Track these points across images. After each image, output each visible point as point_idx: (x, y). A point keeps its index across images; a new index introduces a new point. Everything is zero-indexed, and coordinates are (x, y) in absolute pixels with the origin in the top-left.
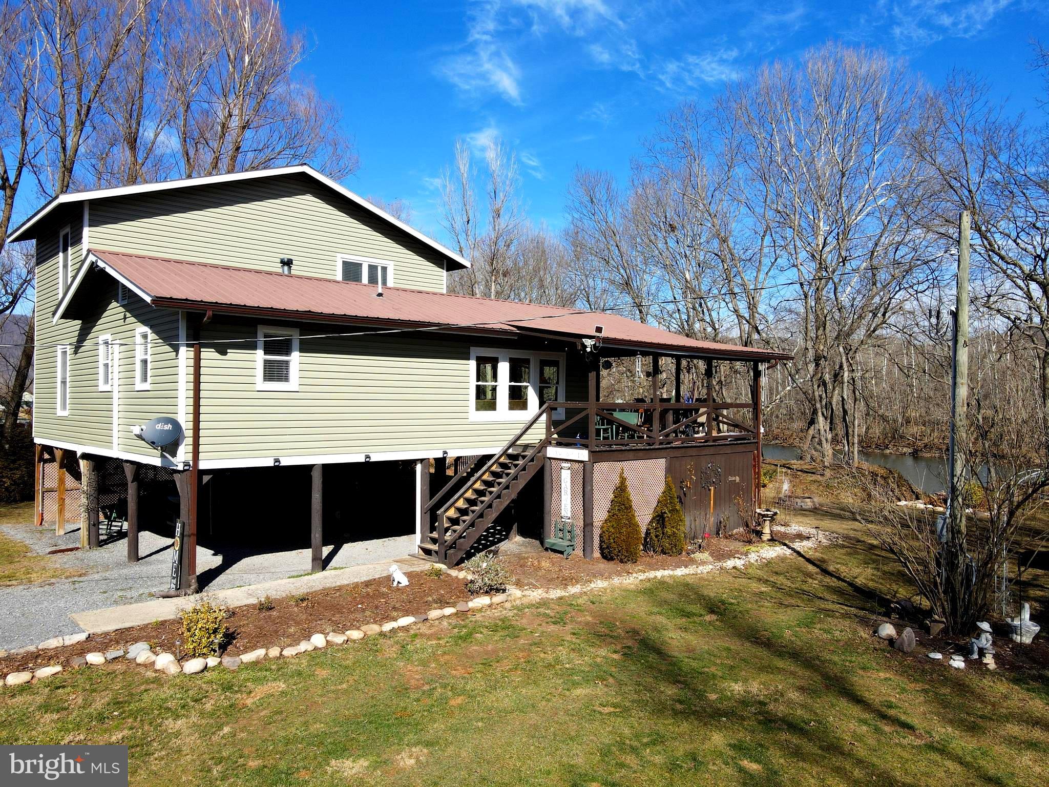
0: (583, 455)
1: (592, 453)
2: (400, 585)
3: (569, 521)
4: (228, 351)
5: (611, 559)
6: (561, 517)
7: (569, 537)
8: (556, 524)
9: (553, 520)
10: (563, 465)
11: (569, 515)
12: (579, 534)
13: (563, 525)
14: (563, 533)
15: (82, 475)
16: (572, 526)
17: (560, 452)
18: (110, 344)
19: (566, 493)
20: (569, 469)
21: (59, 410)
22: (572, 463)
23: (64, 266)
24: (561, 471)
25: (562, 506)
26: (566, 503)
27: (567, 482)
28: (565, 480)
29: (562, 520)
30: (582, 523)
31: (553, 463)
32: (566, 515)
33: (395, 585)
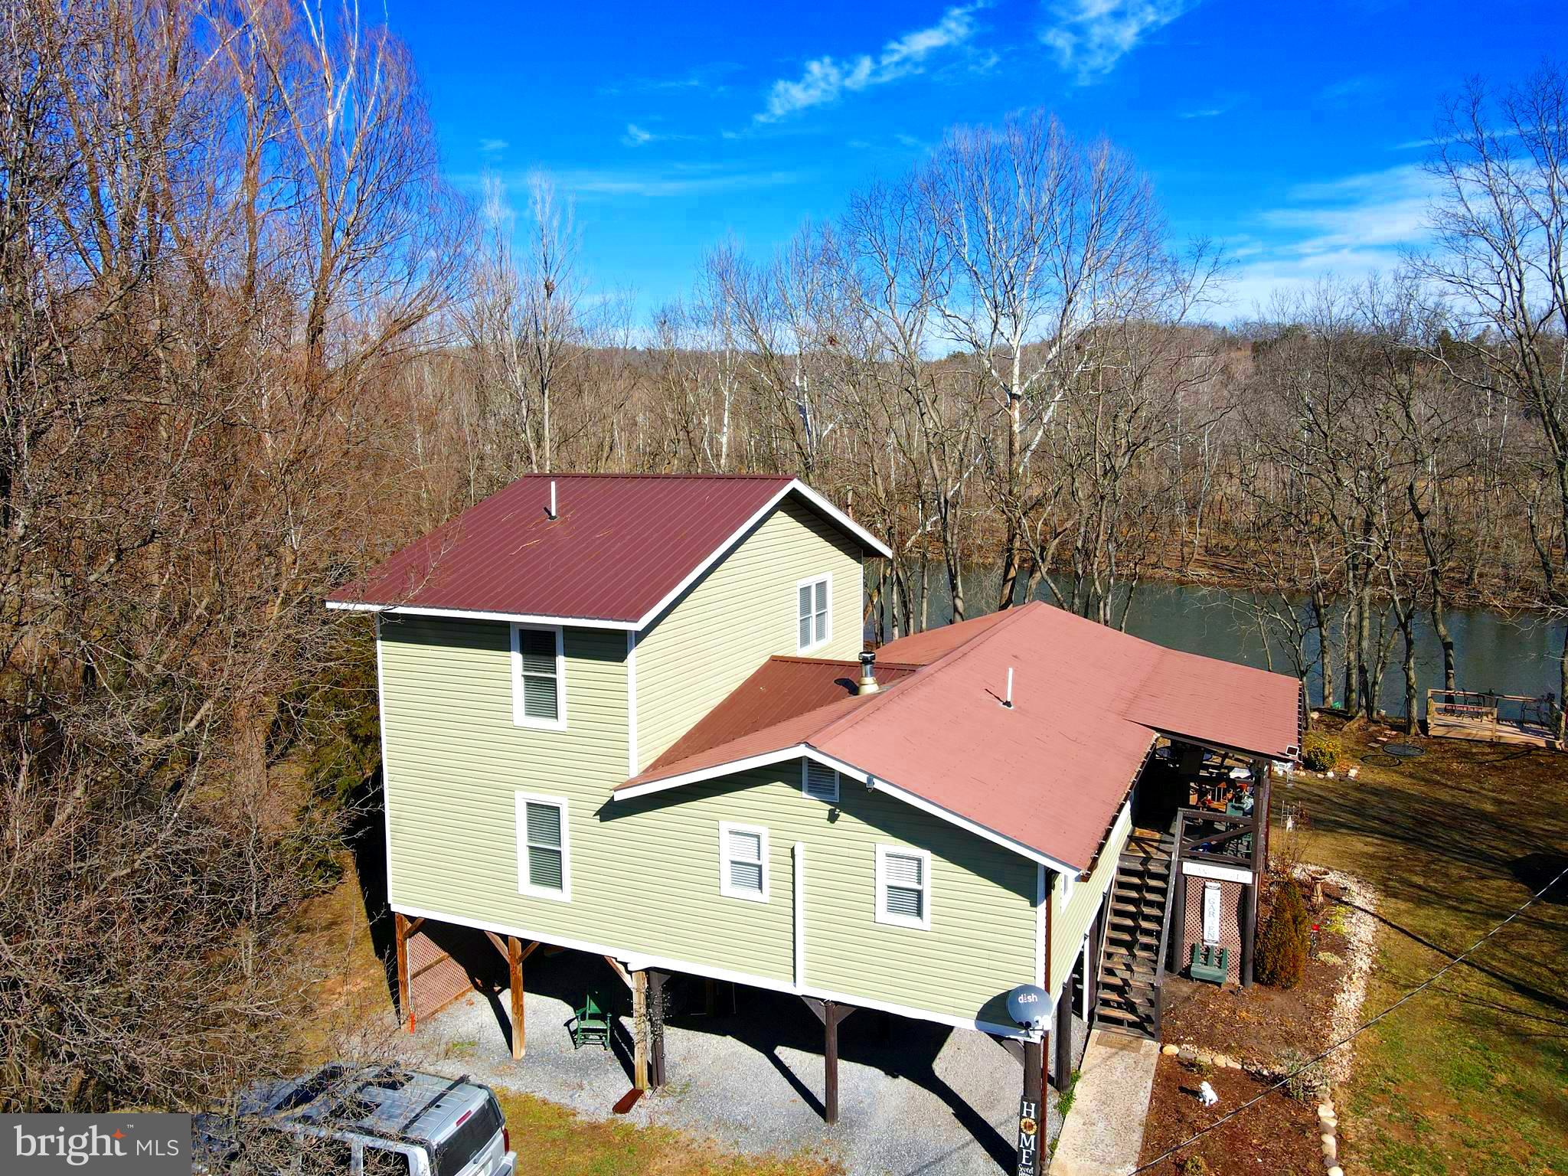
1: (1255, 874)
3: (1217, 945)
5: (1271, 984)
6: (1203, 940)
7: (1216, 963)
8: (1193, 947)
9: (1188, 941)
10: (1208, 884)
11: (1217, 939)
12: (1233, 960)
13: (1208, 949)
14: (1206, 958)
15: (634, 991)
16: (1222, 951)
17: (1206, 870)
18: (765, 841)
19: (1212, 914)
20: (1219, 889)
21: (526, 886)
22: (1222, 883)
23: (523, 676)
24: (1204, 890)
25: (1203, 928)
26: (1211, 925)
27: (1214, 903)
28: (1212, 900)
29: (1205, 943)
30: (1239, 949)
31: (1189, 879)
32: (1211, 938)
33: (1207, 1104)
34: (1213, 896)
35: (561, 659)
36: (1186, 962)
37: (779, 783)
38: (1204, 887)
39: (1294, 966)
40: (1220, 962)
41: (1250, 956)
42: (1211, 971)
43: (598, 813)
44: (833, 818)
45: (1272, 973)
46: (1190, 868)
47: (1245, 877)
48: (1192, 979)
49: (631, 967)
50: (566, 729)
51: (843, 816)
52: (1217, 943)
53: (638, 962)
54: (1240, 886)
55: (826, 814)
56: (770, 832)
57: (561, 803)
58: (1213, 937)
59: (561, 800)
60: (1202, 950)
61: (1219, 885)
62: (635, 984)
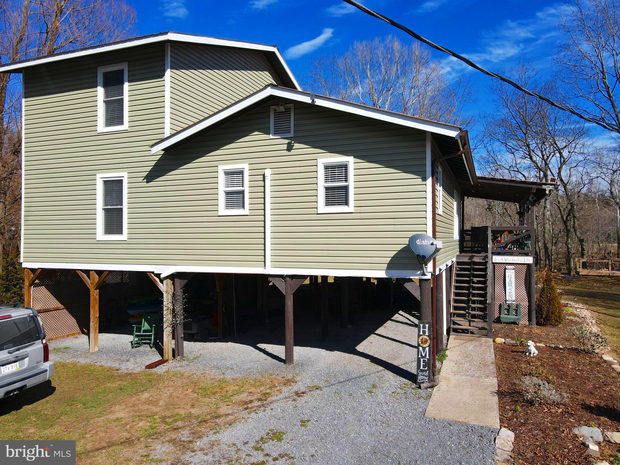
1: (535, 258)
3: (514, 302)
5: (546, 325)
6: (506, 301)
7: (514, 313)
8: (500, 306)
9: (497, 303)
10: (507, 267)
11: (514, 299)
12: (524, 310)
13: (509, 306)
14: (508, 311)
15: (164, 293)
16: (517, 306)
17: (506, 258)
18: (246, 173)
19: (510, 285)
20: (514, 269)
21: (100, 235)
22: (515, 265)
23: (104, 102)
24: (505, 271)
25: (505, 293)
26: (510, 291)
27: (511, 278)
28: (510, 276)
29: (507, 302)
30: (527, 304)
31: (496, 266)
32: (510, 299)
33: (532, 355)
34: (511, 274)
35: (126, 85)
36: (497, 315)
37: (256, 133)
38: (505, 269)
39: (559, 312)
40: (516, 312)
41: (534, 307)
42: (512, 317)
43: (146, 177)
44: (290, 148)
45: (547, 316)
46: (497, 259)
47: (529, 260)
48: (501, 323)
49: (162, 276)
50: (127, 128)
51: (296, 145)
52: (514, 301)
53: (166, 271)
54: (526, 266)
55: (285, 147)
56: (249, 167)
57: (123, 177)
58: (512, 298)
59: (124, 175)
60: (506, 307)
61: (514, 267)
62: (165, 288)
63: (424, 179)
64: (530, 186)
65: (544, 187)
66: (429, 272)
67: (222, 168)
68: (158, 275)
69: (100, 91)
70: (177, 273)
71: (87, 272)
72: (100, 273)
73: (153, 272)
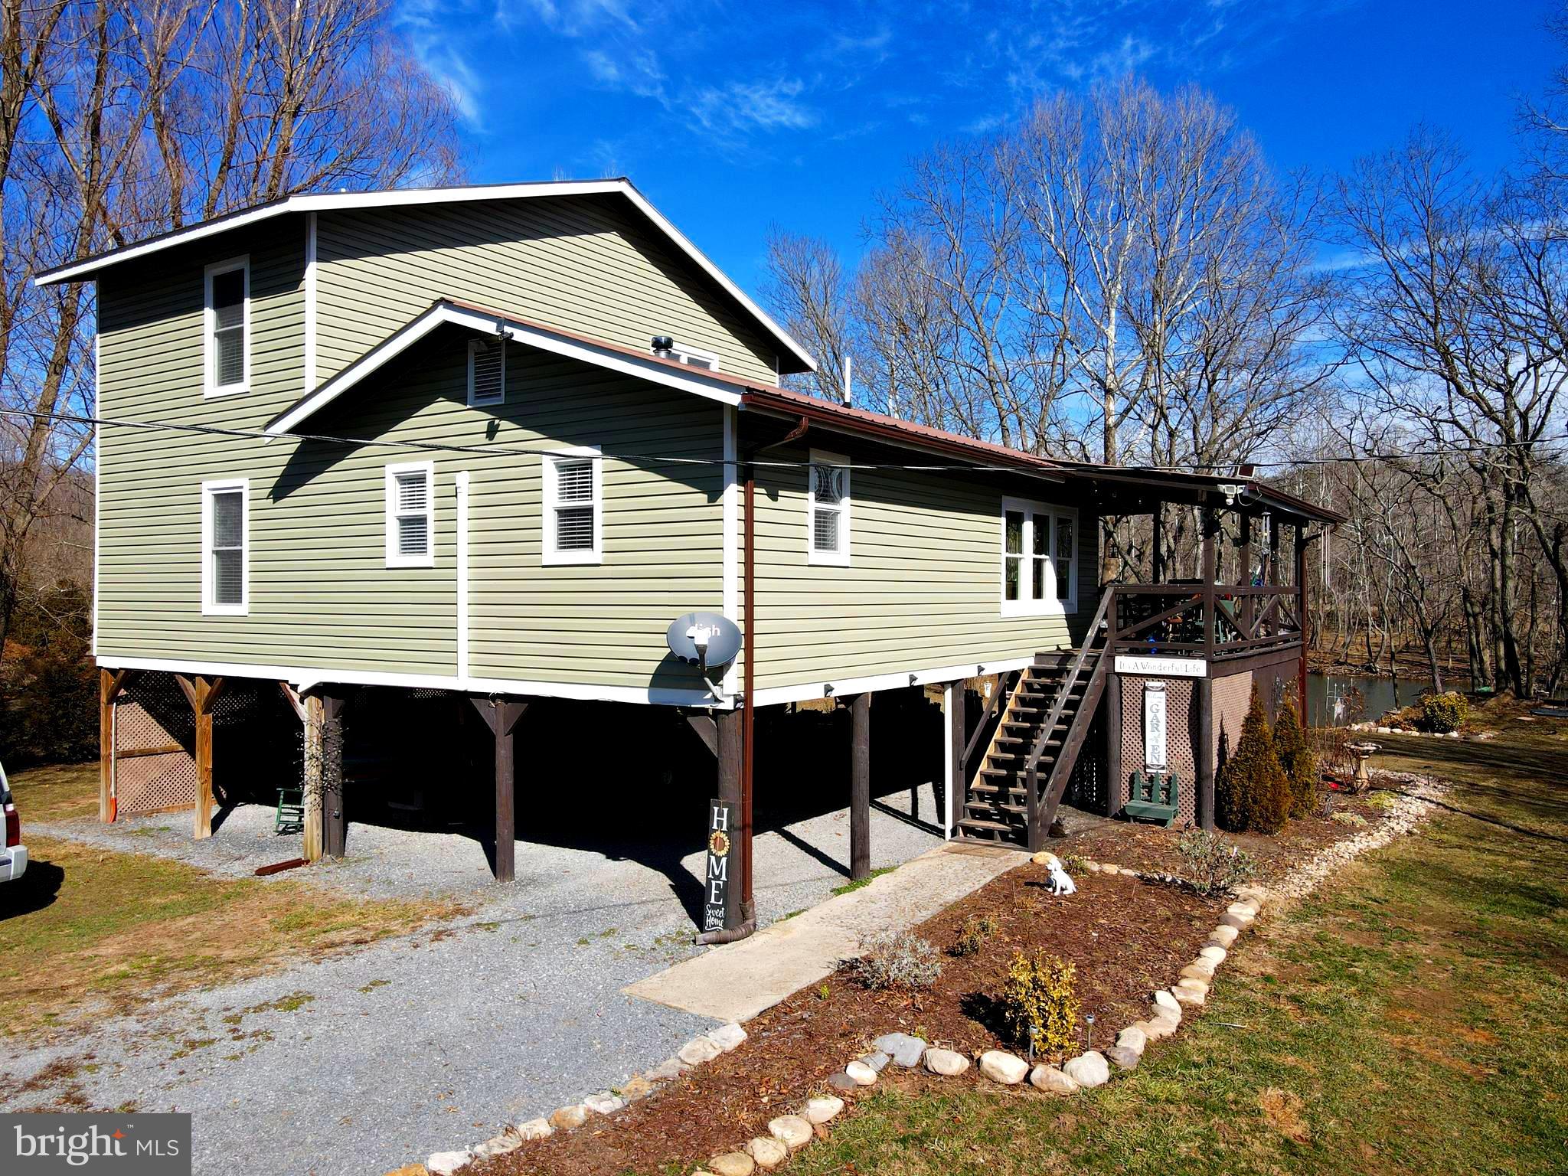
0: (1197, 667)
1: (1210, 663)
2: (1065, 892)
3: (1164, 772)
4: (781, 493)
6: (1145, 767)
7: (1163, 797)
8: (1133, 778)
9: (1126, 771)
10: (1150, 684)
11: (1163, 762)
12: (1186, 791)
13: (1151, 779)
14: (1150, 793)
15: (306, 722)
16: (1170, 780)
17: (1145, 664)
18: (431, 480)
19: (1156, 728)
20: (1163, 690)
21: (210, 604)
22: (1167, 681)
23: (217, 335)
24: (1144, 694)
25: (1144, 749)
26: (1154, 743)
27: (1158, 711)
28: (1155, 707)
29: (1148, 770)
30: (1191, 775)
31: (1124, 681)
32: (1156, 763)
33: (1057, 893)
34: (1156, 702)
35: (247, 301)
36: (1125, 799)
38: (1145, 689)
39: (1270, 798)
40: (1168, 796)
42: (1158, 807)
43: (274, 489)
44: (492, 429)
45: (1242, 811)
46: (1125, 664)
48: (1129, 819)
49: (300, 689)
50: (249, 389)
51: (504, 424)
52: (1163, 768)
53: (306, 679)
54: (1191, 683)
55: (483, 426)
56: (436, 467)
57: (241, 487)
58: (1158, 761)
59: (241, 482)
60: (1144, 780)
61: (1164, 684)
62: (307, 711)
63: (714, 493)
64: (1193, 486)
65: (1222, 488)
66: (729, 696)
67: (393, 468)
68: (294, 687)
69: (209, 315)
70: (325, 684)
71: (191, 677)
72: (209, 679)
73: (287, 682)
